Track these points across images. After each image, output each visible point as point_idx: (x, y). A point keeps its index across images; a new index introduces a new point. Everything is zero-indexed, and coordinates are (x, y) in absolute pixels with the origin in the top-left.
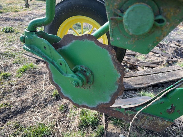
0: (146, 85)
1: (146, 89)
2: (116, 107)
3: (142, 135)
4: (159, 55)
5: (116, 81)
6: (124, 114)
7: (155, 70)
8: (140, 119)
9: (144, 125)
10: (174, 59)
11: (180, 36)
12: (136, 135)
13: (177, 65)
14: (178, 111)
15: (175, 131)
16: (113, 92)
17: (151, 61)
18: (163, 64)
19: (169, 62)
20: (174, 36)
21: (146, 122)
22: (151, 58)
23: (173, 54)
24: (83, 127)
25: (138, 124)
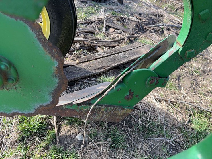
0: (107, 68)
1: (107, 73)
2: (66, 105)
3: (103, 129)
4: (120, 32)
5: (53, 72)
6: (78, 110)
7: (116, 49)
8: (98, 113)
9: (103, 118)
10: (135, 35)
11: (141, 8)
12: (96, 131)
13: (138, 42)
14: (136, 96)
15: (137, 115)
16: (53, 88)
17: (112, 39)
18: (124, 42)
19: (131, 39)
20: (136, 9)
21: (104, 115)
22: (112, 35)
23: (134, 29)
24: (26, 139)
25: (96, 119)
